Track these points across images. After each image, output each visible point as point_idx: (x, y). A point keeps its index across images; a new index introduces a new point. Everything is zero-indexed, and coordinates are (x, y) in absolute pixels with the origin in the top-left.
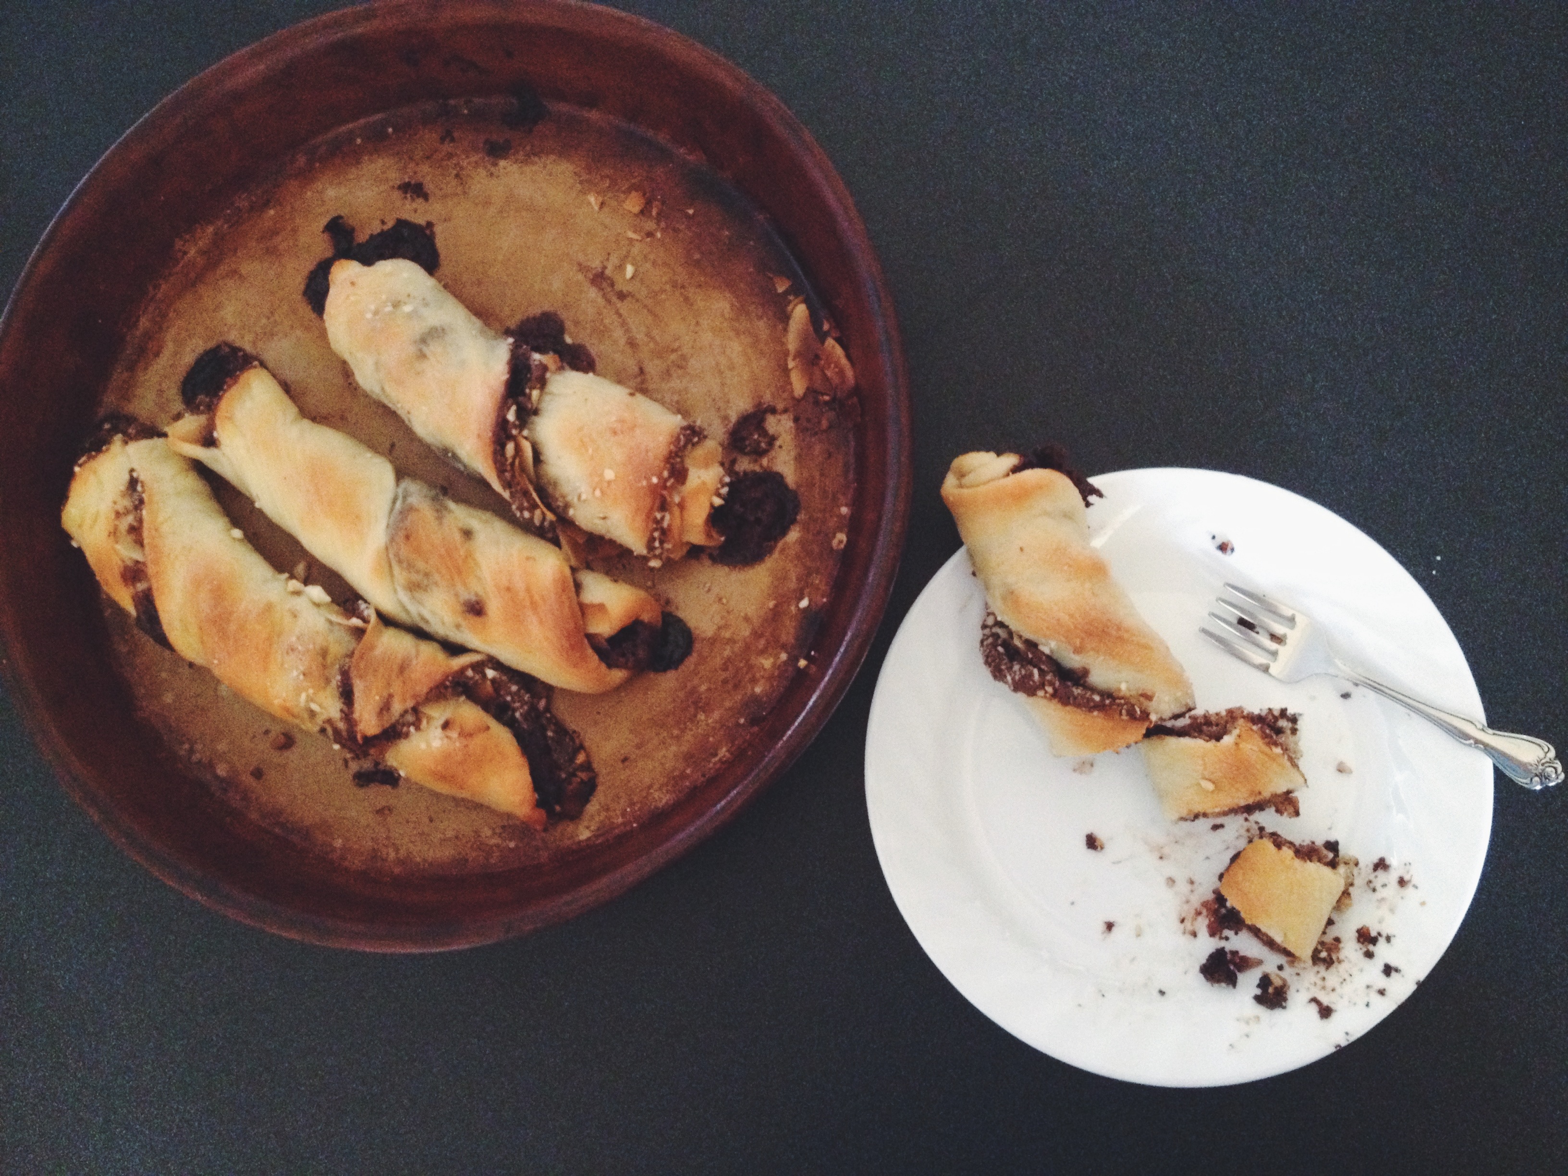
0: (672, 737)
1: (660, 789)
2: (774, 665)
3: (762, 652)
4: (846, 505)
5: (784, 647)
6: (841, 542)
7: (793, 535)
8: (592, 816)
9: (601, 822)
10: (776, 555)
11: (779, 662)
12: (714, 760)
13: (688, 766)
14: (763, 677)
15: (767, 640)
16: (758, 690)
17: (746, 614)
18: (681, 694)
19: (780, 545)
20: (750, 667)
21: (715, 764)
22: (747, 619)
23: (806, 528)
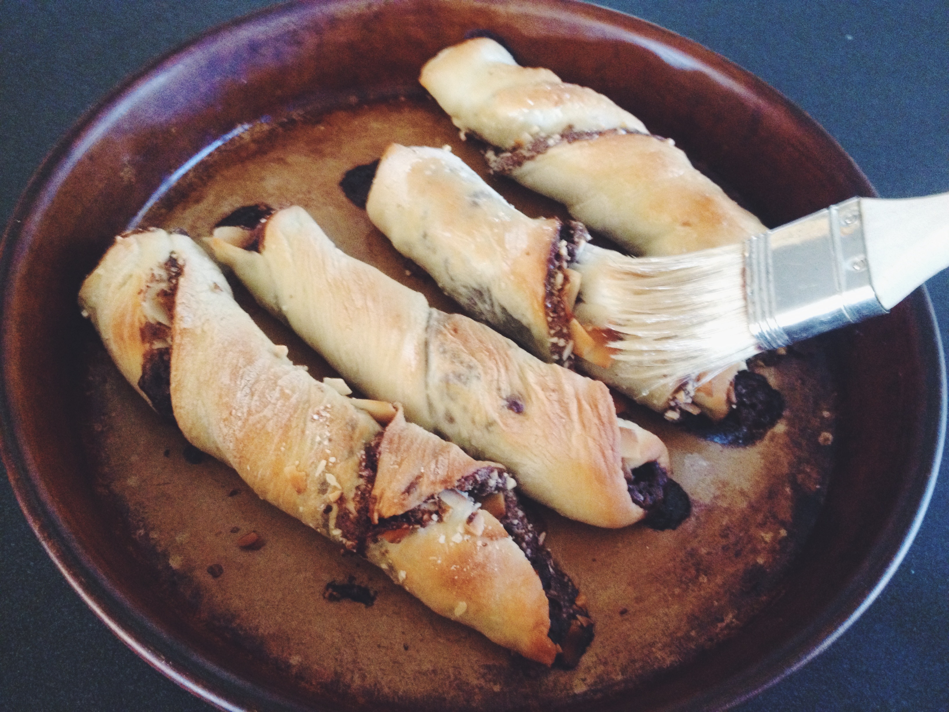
0: (673, 595)
1: (662, 649)
2: (774, 539)
3: (762, 526)
4: (828, 410)
5: (783, 524)
6: (827, 439)
7: (780, 428)
8: (588, 669)
9: (598, 677)
10: (766, 441)
11: (779, 537)
12: (720, 625)
13: (693, 629)
14: (764, 549)
15: (764, 516)
16: (760, 561)
17: (742, 489)
18: (682, 554)
19: (769, 434)
20: (751, 539)
21: (722, 630)
22: (742, 493)
23: (791, 423)
